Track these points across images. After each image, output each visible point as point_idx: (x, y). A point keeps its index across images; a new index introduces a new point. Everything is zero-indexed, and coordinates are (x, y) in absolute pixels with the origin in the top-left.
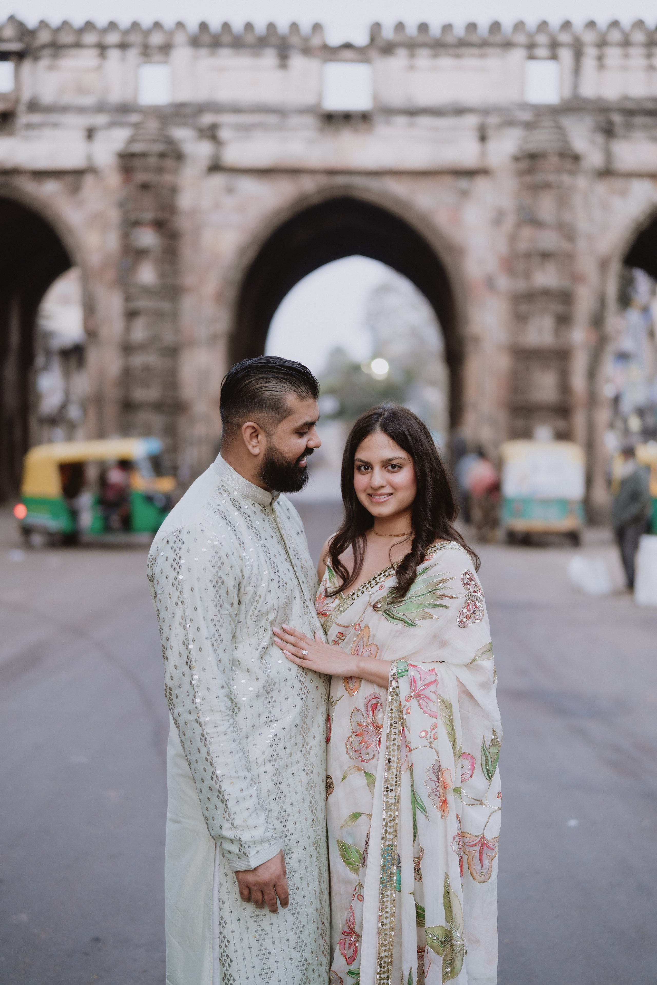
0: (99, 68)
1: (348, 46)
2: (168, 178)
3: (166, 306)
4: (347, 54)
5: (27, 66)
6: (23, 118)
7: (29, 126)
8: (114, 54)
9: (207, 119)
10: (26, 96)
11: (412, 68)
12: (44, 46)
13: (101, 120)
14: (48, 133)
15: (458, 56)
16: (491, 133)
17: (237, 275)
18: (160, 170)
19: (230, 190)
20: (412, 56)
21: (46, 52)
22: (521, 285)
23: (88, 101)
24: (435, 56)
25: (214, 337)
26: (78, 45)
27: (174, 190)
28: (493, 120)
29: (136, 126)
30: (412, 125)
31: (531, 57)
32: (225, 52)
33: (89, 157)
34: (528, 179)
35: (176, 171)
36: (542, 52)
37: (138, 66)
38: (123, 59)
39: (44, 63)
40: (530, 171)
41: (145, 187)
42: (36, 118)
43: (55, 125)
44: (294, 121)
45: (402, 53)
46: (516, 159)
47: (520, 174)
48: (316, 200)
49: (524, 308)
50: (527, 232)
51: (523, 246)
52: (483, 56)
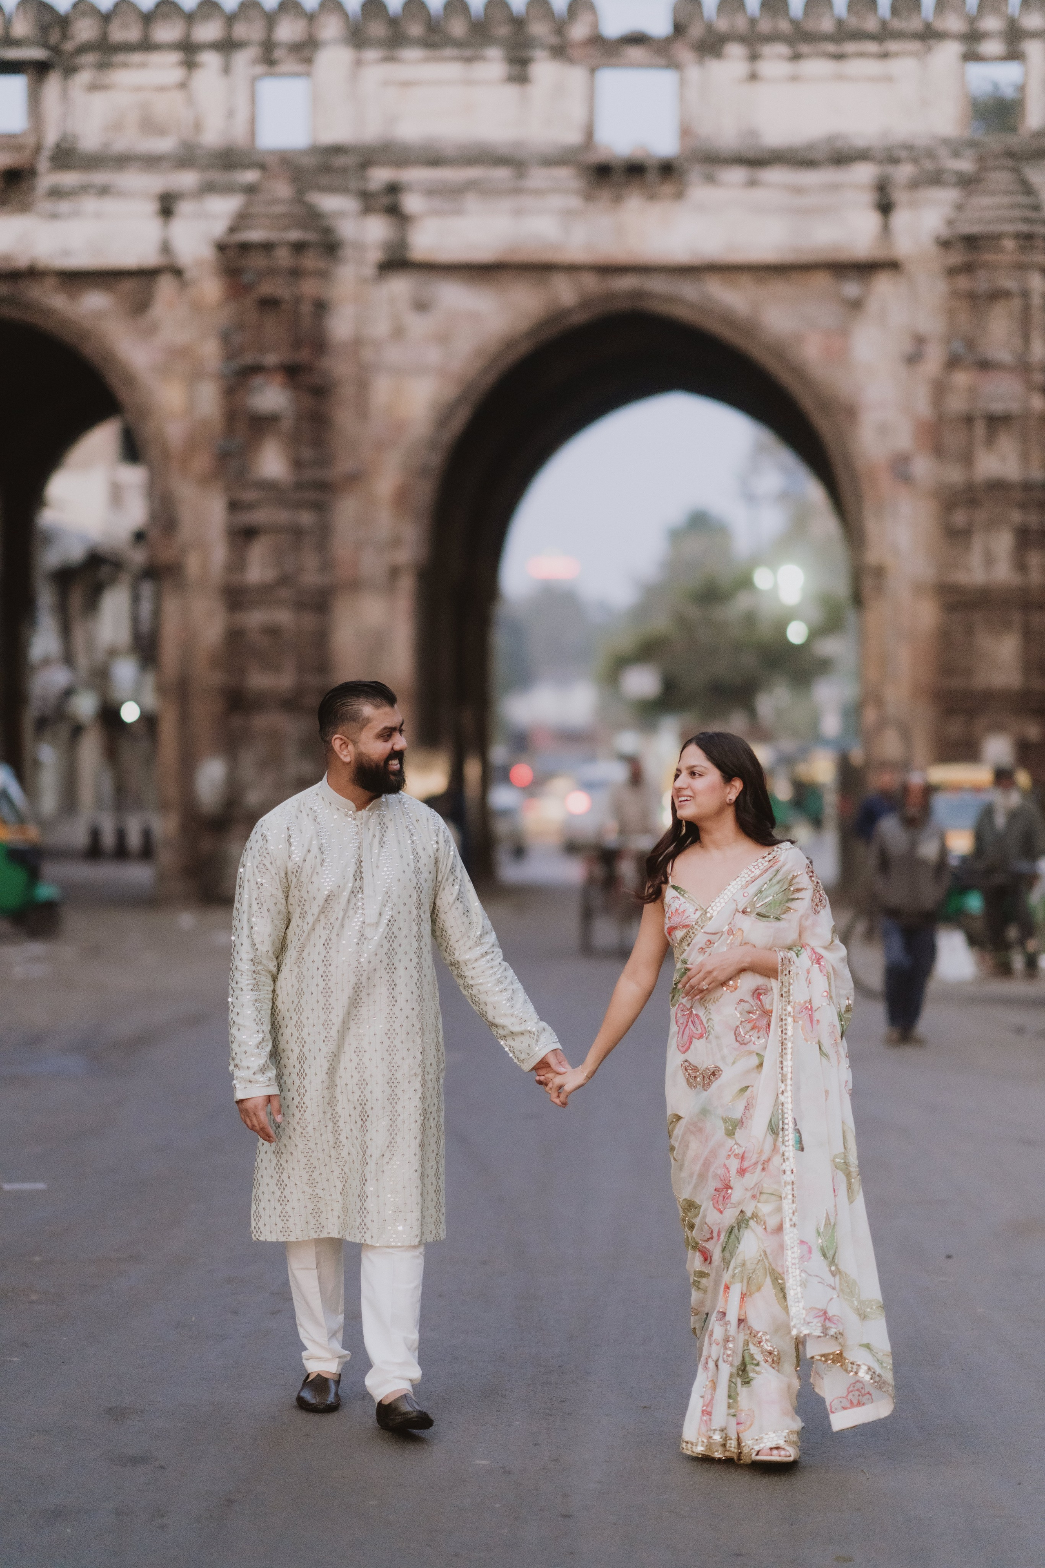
0: (183, 85)
1: (637, 39)
2: (309, 288)
3: (306, 518)
4: (635, 53)
5: (53, 84)
6: (47, 179)
7: (56, 193)
8: (210, 60)
9: (380, 176)
10: (51, 138)
11: (753, 77)
12: (84, 48)
13: (187, 179)
14: (90, 204)
15: (839, 57)
16: (899, 196)
17: (436, 460)
18: (296, 273)
19: (421, 306)
20: (754, 57)
21: (89, 58)
22: (955, 475)
23: (165, 145)
24: (796, 57)
25: (394, 572)
26: (146, 45)
27: (321, 307)
28: (904, 172)
29: (251, 190)
30: (752, 183)
31: (971, 56)
32: (412, 54)
33: (166, 248)
34: (963, 283)
35: (324, 275)
36: (993, 47)
37: (254, 79)
38: (227, 70)
39: (84, 77)
40: (968, 268)
41: (269, 304)
42: (69, 179)
43: (104, 191)
44: (538, 177)
45: (735, 50)
46: (945, 244)
47: (952, 272)
48: (579, 318)
49: (960, 518)
50: (961, 379)
51: (956, 404)
52: (885, 56)
